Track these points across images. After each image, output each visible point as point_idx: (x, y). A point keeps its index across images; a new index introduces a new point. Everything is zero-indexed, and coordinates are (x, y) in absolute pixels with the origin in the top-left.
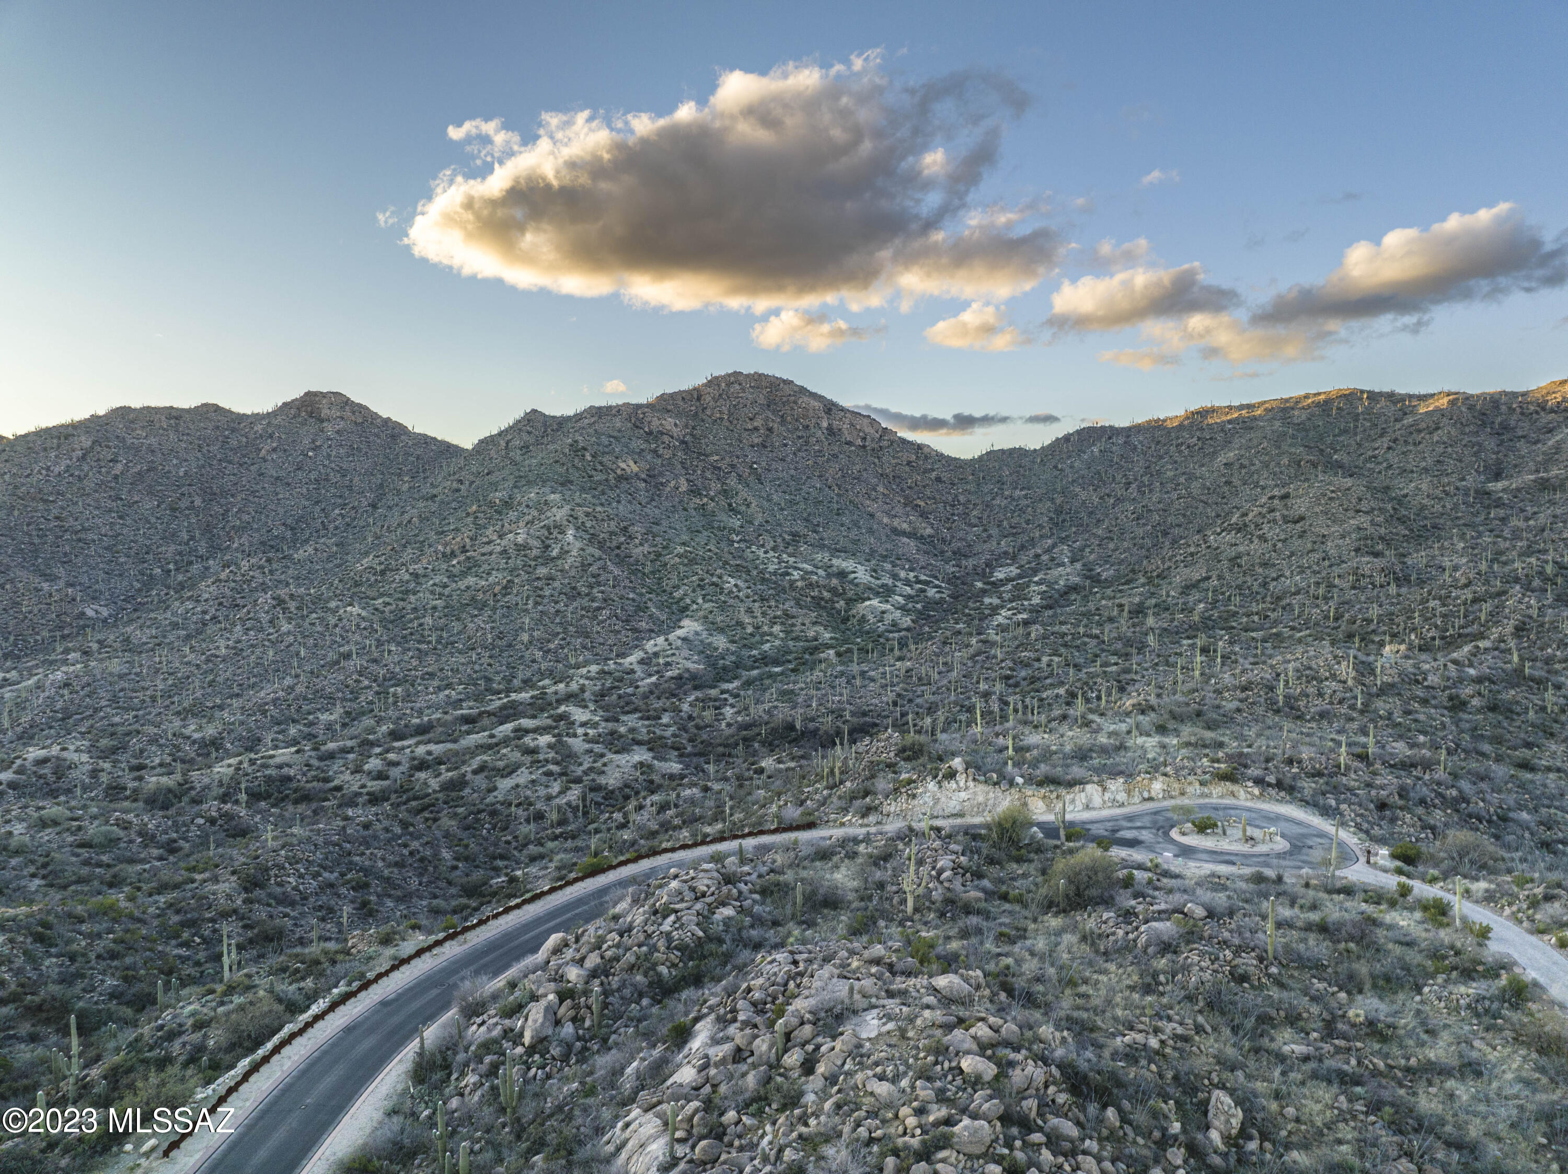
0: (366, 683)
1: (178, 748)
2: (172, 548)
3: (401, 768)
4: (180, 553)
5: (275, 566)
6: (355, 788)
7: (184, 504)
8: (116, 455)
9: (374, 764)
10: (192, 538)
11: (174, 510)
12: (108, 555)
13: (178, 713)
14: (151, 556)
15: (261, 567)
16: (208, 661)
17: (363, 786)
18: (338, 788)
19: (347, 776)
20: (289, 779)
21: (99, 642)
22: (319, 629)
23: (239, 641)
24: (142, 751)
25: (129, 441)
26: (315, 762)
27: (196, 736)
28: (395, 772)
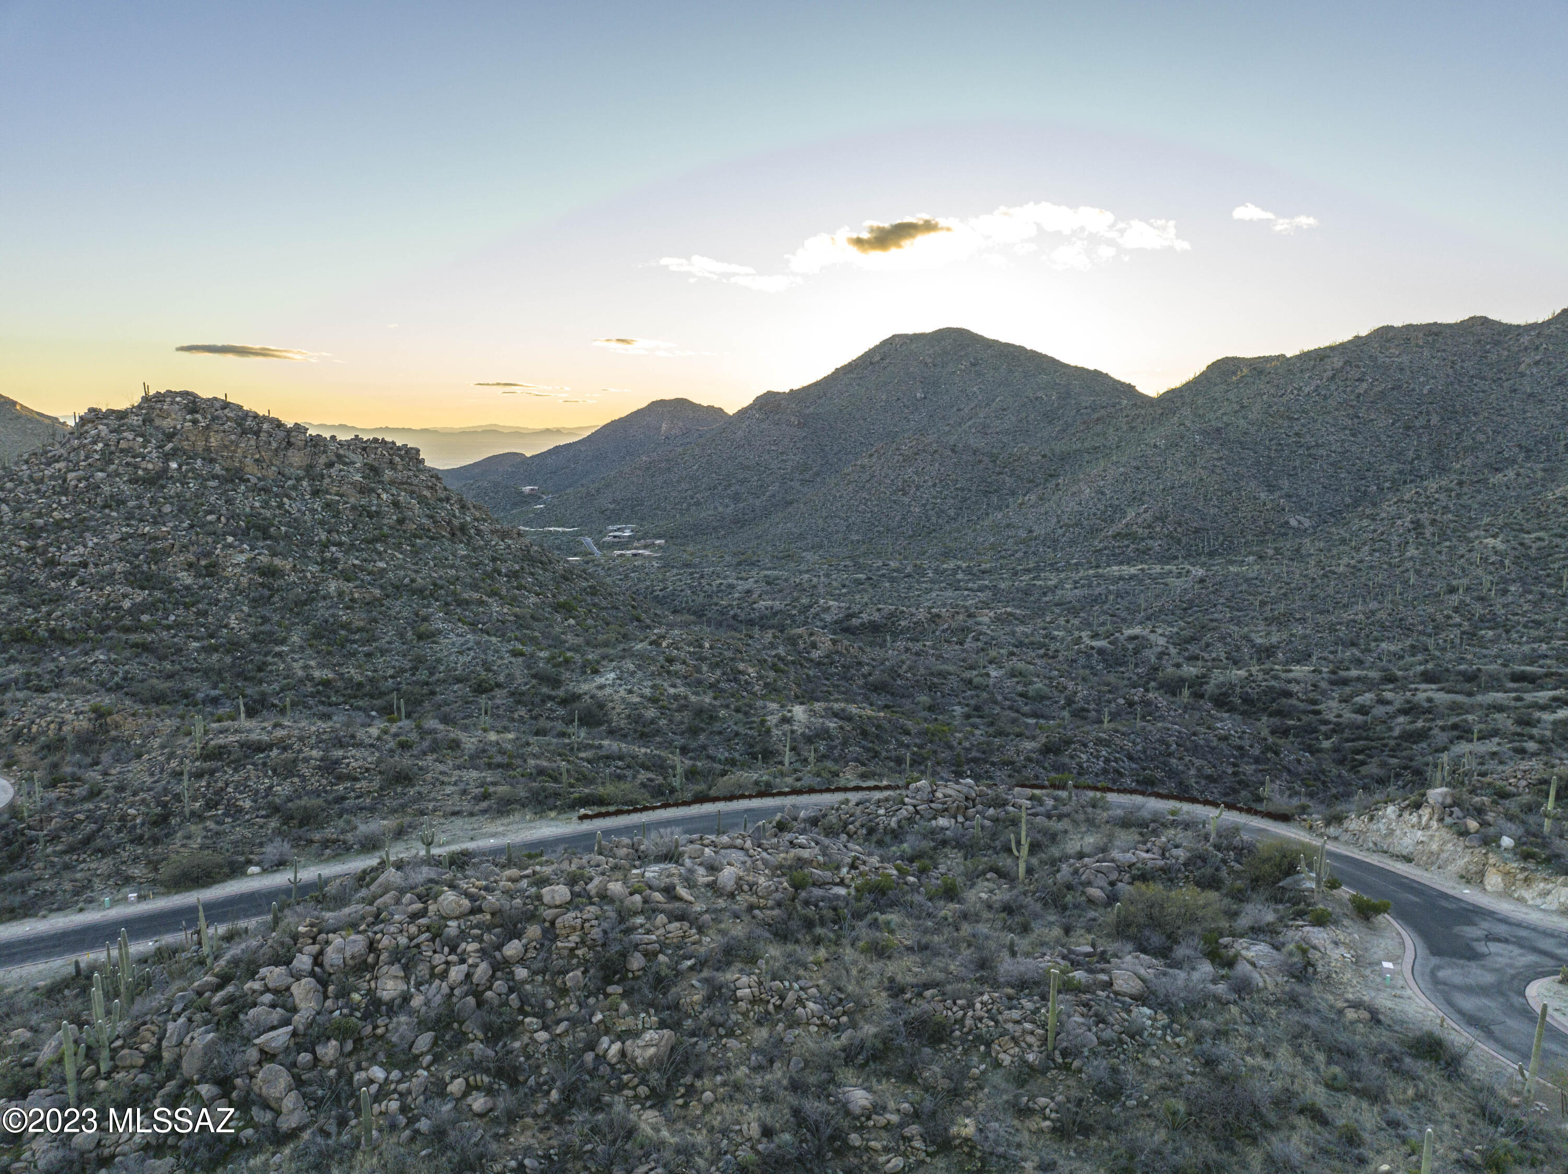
0: (1458, 620)
1: (1238, 648)
2: (1395, 466)
3: (1389, 709)
4: (1401, 472)
5: (1465, 489)
6: (1331, 717)
7: (1422, 421)
8: (1364, 374)
9: (1367, 698)
10: (1418, 457)
11: (1408, 428)
12: (1331, 471)
13: (1266, 619)
14: (1370, 474)
15: (1449, 490)
16: (1325, 576)
17: (1339, 716)
18: (1318, 713)
19: (1334, 704)
20: (1288, 694)
21: (1276, 549)
22: (1443, 558)
23: (1361, 561)
24: (1208, 645)
25: (1380, 361)
26: (1324, 685)
27: (1259, 641)
28: (1379, 711)
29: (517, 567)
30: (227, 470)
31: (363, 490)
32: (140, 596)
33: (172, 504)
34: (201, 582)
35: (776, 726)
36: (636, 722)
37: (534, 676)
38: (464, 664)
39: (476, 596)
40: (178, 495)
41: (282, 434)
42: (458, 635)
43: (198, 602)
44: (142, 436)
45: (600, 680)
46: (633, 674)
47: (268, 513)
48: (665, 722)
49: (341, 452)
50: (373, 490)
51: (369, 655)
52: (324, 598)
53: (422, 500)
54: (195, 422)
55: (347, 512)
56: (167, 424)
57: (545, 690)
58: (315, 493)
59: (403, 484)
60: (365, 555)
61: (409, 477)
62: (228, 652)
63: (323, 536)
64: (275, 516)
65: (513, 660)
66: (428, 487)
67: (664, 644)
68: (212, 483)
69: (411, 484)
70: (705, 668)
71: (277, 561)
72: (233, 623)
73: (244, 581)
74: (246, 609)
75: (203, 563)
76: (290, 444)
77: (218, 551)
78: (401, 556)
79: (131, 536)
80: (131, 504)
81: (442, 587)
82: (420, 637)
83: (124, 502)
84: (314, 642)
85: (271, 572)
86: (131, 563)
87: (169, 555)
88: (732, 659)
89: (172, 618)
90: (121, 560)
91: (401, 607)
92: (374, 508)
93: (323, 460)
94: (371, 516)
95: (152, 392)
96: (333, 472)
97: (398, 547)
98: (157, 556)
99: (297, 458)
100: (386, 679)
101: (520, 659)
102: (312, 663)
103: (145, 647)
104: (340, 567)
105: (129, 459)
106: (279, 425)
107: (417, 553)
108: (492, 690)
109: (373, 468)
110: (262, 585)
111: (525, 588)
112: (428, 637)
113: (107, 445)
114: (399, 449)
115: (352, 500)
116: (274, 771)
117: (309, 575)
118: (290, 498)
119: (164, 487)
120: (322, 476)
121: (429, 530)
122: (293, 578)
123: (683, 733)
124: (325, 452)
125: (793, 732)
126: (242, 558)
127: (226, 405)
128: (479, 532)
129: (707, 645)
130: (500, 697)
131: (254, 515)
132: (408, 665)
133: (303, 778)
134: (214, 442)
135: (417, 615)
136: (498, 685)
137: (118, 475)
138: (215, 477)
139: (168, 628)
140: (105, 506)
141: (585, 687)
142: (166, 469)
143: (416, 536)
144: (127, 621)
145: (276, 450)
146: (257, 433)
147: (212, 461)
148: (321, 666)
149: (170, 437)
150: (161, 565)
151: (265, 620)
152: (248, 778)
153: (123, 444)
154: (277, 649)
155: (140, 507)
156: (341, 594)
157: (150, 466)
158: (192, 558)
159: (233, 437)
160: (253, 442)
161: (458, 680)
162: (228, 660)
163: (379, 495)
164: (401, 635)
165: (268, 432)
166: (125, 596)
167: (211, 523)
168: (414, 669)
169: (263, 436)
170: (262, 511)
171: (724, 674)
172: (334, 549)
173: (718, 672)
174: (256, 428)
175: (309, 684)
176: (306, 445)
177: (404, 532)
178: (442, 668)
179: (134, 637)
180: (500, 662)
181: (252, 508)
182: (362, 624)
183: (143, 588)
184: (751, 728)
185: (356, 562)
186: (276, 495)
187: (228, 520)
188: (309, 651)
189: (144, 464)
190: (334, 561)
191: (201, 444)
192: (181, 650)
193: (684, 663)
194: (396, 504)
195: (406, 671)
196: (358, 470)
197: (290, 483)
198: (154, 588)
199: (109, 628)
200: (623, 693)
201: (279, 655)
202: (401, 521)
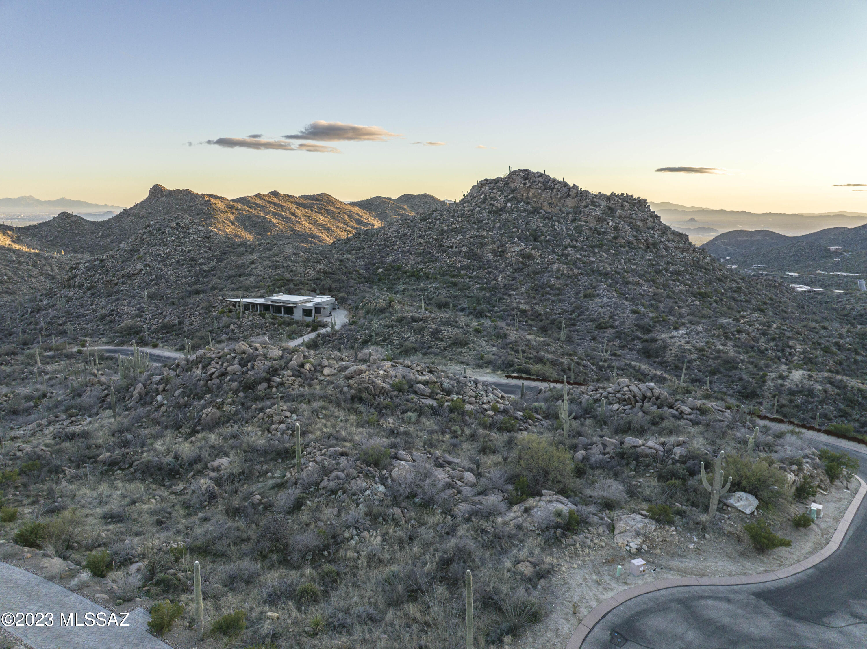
29: (682, 269)
30: (533, 207)
31: (599, 220)
32: (466, 262)
33: (501, 223)
34: (495, 258)
35: (773, 379)
36: (679, 360)
37: (636, 325)
38: (600, 312)
39: (636, 279)
40: (506, 219)
41: (565, 190)
42: (608, 298)
43: (489, 268)
44: (501, 191)
45: (675, 333)
46: (698, 333)
47: (544, 230)
48: (698, 363)
49: (595, 200)
50: (605, 220)
51: (553, 301)
52: (549, 272)
53: (634, 227)
54: (525, 184)
55: (587, 231)
56: (513, 185)
57: (639, 334)
58: (574, 220)
59: (627, 218)
60: (586, 254)
61: (630, 214)
62: (490, 291)
63: (568, 242)
64: (548, 231)
65: (631, 315)
66: (641, 220)
67: (742, 321)
68: (523, 214)
69: (631, 218)
70: (763, 340)
71: (533, 252)
72: (500, 279)
73: (514, 259)
74: (509, 273)
75: (500, 250)
76: (569, 195)
77: (507, 245)
78: (605, 255)
79: (476, 236)
80: (484, 222)
81: (619, 273)
82: (585, 296)
83: (482, 221)
84: (530, 292)
85: (530, 257)
86: (470, 248)
87: (487, 245)
88: (790, 338)
89: (475, 273)
90: (466, 246)
91: (585, 281)
92: (603, 230)
93: (584, 203)
94: (599, 234)
95: (512, 170)
96: (586, 210)
97: (607, 251)
98: (482, 245)
99: (571, 203)
100: (556, 314)
101: (636, 315)
102: (522, 301)
103: (455, 284)
104: (569, 258)
105: (492, 202)
106: (565, 185)
107: (617, 255)
108: (606, 328)
109: (610, 209)
110: (521, 262)
111: (679, 281)
112: (590, 297)
113: (485, 195)
114: (635, 199)
115: (591, 225)
116: (414, 331)
117: (546, 260)
118: (559, 222)
119: (501, 215)
120: (581, 212)
121: (633, 244)
122: (539, 261)
123: (704, 372)
124: (585, 199)
125: (782, 385)
126: (518, 249)
127: (541, 175)
128: (666, 248)
129: (775, 326)
130: (609, 333)
131: (538, 229)
132: (571, 309)
133: (423, 336)
134: (531, 194)
135: (591, 285)
136: (612, 327)
137: (485, 209)
138: (525, 211)
139: (471, 277)
140: (473, 223)
141: (663, 336)
142: (505, 206)
143: (621, 246)
144: (455, 273)
145: (560, 198)
146: (552, 190)
147: (528, 203)
148: (526, 303)
149: (513, 191)
150: (482, 250)
151: (514, 279)
152: (403, 332)
153: (492, 195)
154: (511, 293)
155: (487, 224)
156: (558, 270)
157: (499, 205)
158: (495, 247)
159: (540, 191)
160: (549, 194)
161: (593, 321)
162: (488, 295)
163: (608, 223)
164: (577, 294)
165: (558, 189)
166: (460, 262)
167: (514, 232)
168: (573, 311)
169: (555, 191)
170: (542, 228)
171: (776, 346)
172: (570, 249)
173: (772, 344)
174: (553, 186)
175: (516, 310)
176: (576, 196)
177: (616, 244)
178: (587, 313)
179: (454, 280)
180: (621, 315)
181: (538, 226)
182: (559, 286)
183: (468, 259)
184: (753, 378)
185: (579, 256)
186: (553, 221)
187: (522, 231)
188: (525, 296)
189: (496, 205)
190: (568, 255)
191: (525, 195)
192: (470, 287)
193: (748, 334)
194: (616, 228)
195: (568, 312)
196: (601, 209)
197: (563, 215)
198: (474, 260)
199: (447, 274)
200: (683, 342)
201: (510, 295)
202: (616, 238)
